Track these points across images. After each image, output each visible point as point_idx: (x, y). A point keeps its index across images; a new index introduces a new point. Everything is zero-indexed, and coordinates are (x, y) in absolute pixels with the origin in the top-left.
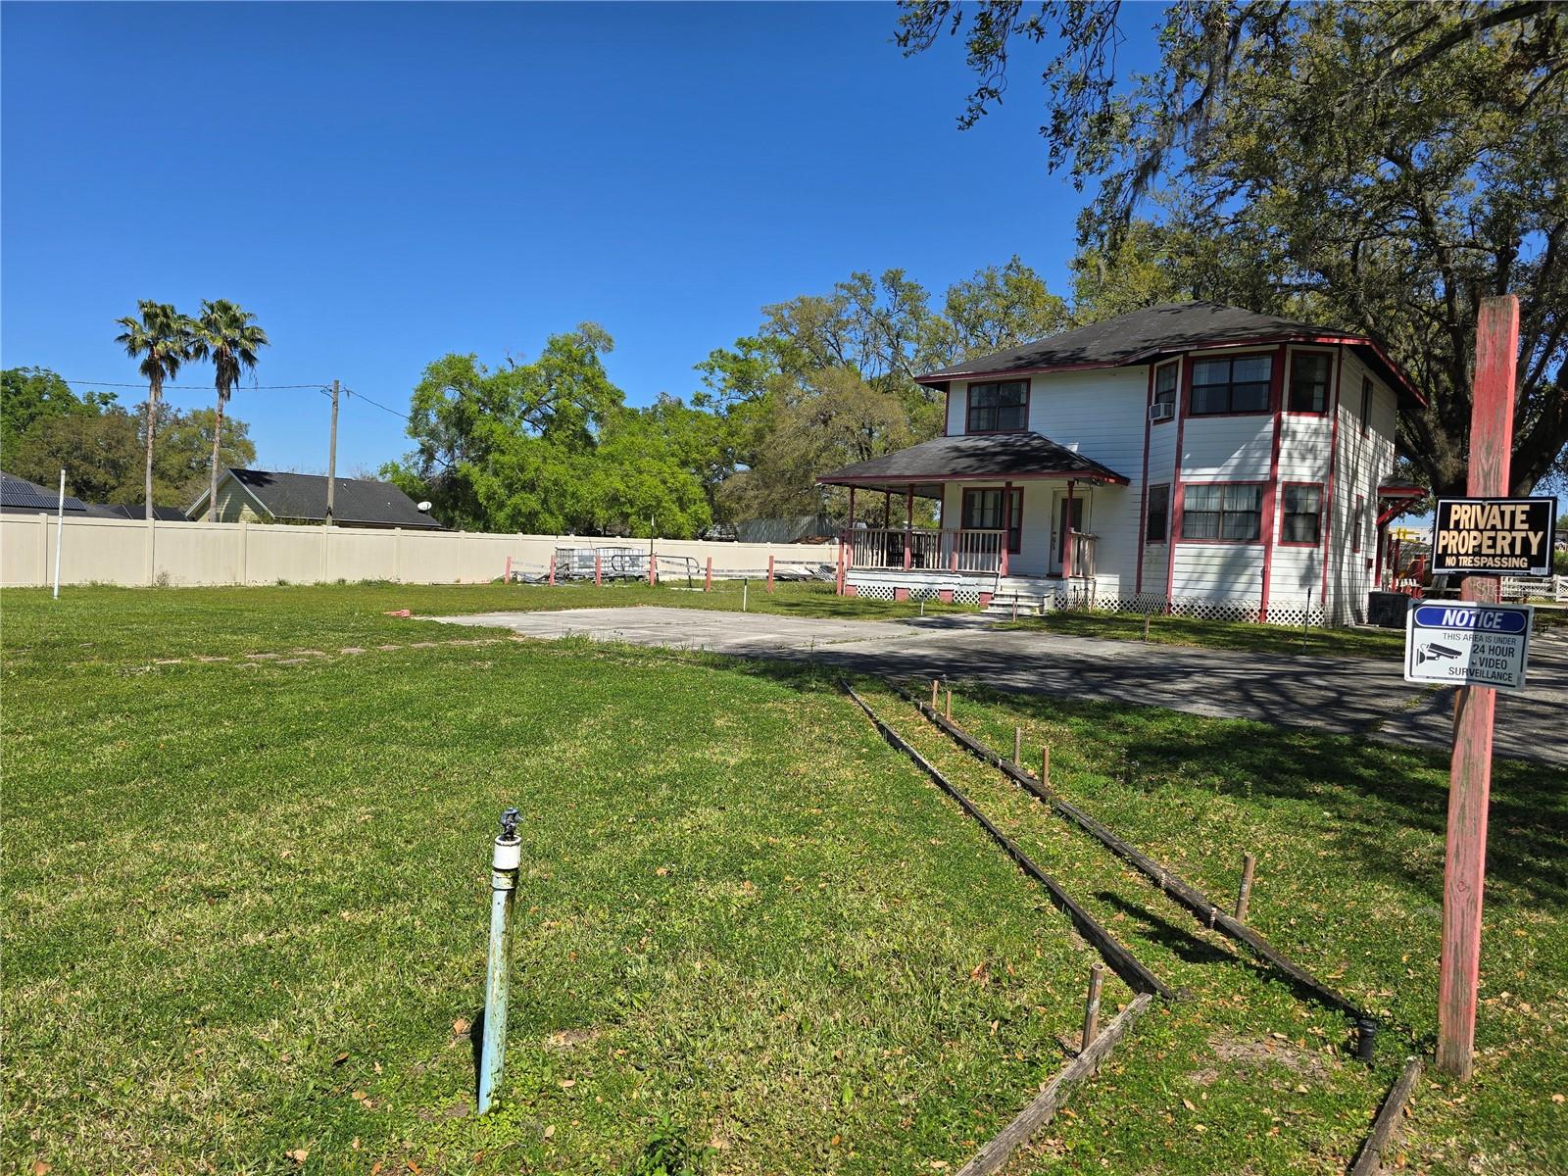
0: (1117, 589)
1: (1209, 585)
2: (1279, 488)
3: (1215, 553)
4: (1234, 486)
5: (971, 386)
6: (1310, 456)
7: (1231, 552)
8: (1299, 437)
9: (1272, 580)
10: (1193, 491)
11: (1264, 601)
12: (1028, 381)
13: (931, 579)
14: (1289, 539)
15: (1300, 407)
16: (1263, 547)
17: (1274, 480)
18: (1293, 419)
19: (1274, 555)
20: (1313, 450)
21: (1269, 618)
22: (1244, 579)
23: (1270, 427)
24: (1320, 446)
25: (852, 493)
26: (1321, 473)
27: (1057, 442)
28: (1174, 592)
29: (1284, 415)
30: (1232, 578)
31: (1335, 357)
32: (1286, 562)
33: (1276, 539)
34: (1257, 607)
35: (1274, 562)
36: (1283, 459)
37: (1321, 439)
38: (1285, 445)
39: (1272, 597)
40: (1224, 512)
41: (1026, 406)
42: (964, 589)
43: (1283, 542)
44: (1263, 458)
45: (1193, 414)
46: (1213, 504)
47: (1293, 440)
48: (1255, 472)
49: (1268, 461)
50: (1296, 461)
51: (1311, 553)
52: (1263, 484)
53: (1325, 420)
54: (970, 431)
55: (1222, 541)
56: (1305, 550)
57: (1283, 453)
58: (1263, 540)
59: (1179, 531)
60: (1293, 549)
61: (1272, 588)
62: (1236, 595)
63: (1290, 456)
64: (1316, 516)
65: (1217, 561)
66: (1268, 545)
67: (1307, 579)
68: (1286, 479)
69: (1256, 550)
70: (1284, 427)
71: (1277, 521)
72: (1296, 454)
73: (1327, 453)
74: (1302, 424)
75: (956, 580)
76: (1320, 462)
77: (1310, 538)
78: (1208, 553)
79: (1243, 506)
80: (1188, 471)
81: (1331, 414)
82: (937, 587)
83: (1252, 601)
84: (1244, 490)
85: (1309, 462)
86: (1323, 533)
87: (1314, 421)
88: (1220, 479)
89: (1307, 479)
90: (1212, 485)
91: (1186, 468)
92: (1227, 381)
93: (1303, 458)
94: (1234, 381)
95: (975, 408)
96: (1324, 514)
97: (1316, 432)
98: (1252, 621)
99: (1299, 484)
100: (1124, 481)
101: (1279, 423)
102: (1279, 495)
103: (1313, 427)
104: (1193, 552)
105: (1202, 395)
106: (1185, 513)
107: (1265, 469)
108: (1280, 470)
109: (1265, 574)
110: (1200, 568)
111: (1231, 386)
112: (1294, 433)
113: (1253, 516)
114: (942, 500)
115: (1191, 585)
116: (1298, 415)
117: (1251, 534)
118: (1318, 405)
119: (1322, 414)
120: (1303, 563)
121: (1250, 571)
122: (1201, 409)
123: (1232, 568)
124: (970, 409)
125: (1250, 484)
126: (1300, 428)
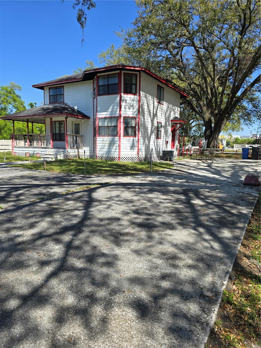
0: (89, 152)
1: (106, 150)
2: (122, 118)
3: (107, 139)
4: (111, 118)
6: (132, 108)
7: (111, 139)
8: (128, 102)
9: (121, 148)
10: (101, 120)
11: (119, 155)
12: (63, 86)
13: (34, 150)
14: (126, 134)
15: (126, 92)
16: (118, 138)
17: (120, 116)
18: (125, 96)
19: (121, 140)
20: (132, 106)
21: (121, 160)
22: (114, 148)
23: (118, 98)
24: (135, 105)
26: (136, 113)
27: (71, 106)
28: (98, 152)
29: (122, 94)
30: (111, 147)
31: (138, 75)
32: (125, 142)
33: (122, 135)
34: (118, 157)
35: (122, 142)
36: (123, 109)
37: (135, 102)
38: (123, 104)
39: (121, 153)
40: (109, 127)
41: (63, 94)
42: (42, 153)
43: (124, 136)
44: (117, 108)
45: (99, 95)
46: (106, 124)
47: (126, 102)
48: (115, 114)
49: (118, 110)
50: (127, 110)
51: (133, 139)
52: (117, 117)
53: (136, 96)
54: (50, 103)
55: (109, 135)
57: (123, 107)
58: (118, 135)
59: (98, 133)
60: (128, 138)
61: (121, 150)
62: (112, 153)
63: (125, 108)
64: (135, 127)
65: (108, 142)
66: (120, 136)
67: (132, 147)
68: (124, 115)
70: (123, 98)
71: (122, 129)
72: (127, 107)
73: (137, 107)
74: (128, 98)
75: (40, 150)
76: (135, 110)
77: (133, 134)
78: (105, 140)
79: (113, 125)
80: (99, 114)
81: (138, 94)
83: (116, 155)
84: (113, 119)
85: (131, 110)
86: (137, 132)
87: (132, 96)
88: (107, 116)
89: (131, 116)
90: (105, 118)
91: (98, 112)
92: (107, 84)
93: (129, 109)
94: (109, 84)
96: (137, 127)
97: (133, 100)
98: (116, 161)
99: (128, 117)
100: (89, 118)
101: (121, 97)
102: (122, 121)
103: (132, 98)
104: (101, 139)
105: (101, 88)
106: (99, 127)
107: (118, 112)
108: (122, 112)
109: (119, 146)
110: (103, 145)
112: (126, 100)
113: (116, 127)
114: (45, 124)
115: (102, 150)
116: (127, 94)
117: (115, 134)
118: (134, 91)
119: (135, 94)
120: (131, 143)
121: (115, 145)
122: (101, 93)
123: (112, 144)
124: (50, 96)
125: (115, 117)
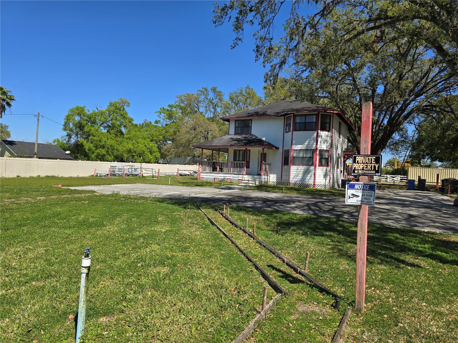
0: (276, 178)
1: (300, 177)
2: (318, 151)
3: (302, 168)
4: (306, 150)
5: (236, 121)
6: (326, 142)
7: (306, 168)
8: (323, 137)
9: (317, 176)
10: (296, 151)
11: (314, 182)
12: (251, 120)
13: (224, 175)
14: (321, 165)
15: (323, 129)
16: (314, 167)
17: (317, 149)
18: (321, 132)
19: (317, 169)
20: (326, 141)
21: (316, 186)
22: (309, 176)
23: (315, 134)
24: (328, 140)
25: (202, 151)
26: (329, 147)
27: (259, 137)
28: (291, 179)
29: (319, 131)
30: (306, 175)
31: (332, 116)
32: (320, 171)
33: (317, 165)
34: (313, 184)
35: (317, 171)
36: (319, 143)
37: (328, 138)
38: (319, 139)
39: (317, 181)
40: (304, 157)
41: (251, 127)
42: (234, 178)
43: (319, 166)
44: (314, 143)
45: (295, 130)
46: (301, 155)
47: (321, 138)
48: (312, 147)
49: (315, 144)
50: (322, 144)
51: (326, 169)
52: (314, 150)
53: (329, 133)
54: (236, 134)
55: (303, 165)
56: (325, 168)
57: (319, 141)
58: (314, 165)
59: (292, 162)
60: (322, 168)
61: (316, 178)
62: (307, 180)
63: (321, 142)
64: (327, 159)
65: (302, 171)
66: (315, 166)
67: (325, 176)
68: (320, 148)
69: (312, 168)
70: (319, 134)
71: (318, 160)
72: (322, 142)
73: (330, 142)
74: (324, 134)
75: (232, 176)
76: (328, 144)
77: (326, 165)
78: (300, 168)
79: (309, 156)
80: (294, 146)
81: (331, 131)
82: (226, 178)
83: (311, 182)
84: (309, 151)
85: (325, 144)
86: (329, 163)
87: (327, 133)
88: (303, 148)
89: (325, 149)
90: (301, 150)
91: (294, 145)
92: (304, 122)
93: (324, 143)
94: (306, 122)
95: (237, 127)
96: (329, 158)
97: (327, 136)
98: (311, 187)
99: (323, 150)
100: (277, 148)
101: (318, 133)
102: (318, 153)
103: (326, 135)
104: (296, 168)
105: (298, 125)
106: (294, 157)
107: (314, 146)
108: (318, 146)
109: (315, 174)
110: (298, 173)
111: (305, 123)
112: (322, 136)
113: (311, 158)
114: (228, 153)
115: (295, 177)
116: (323, 131)
117: (311, 164)
118: (328, 129)
119: (329, 131)
120: (324, 171)
121: (311, 174)
122: (298, 128)
123: (306, 173)
124: (235, 127)
125: (311, 150)
126: (323, 135)
